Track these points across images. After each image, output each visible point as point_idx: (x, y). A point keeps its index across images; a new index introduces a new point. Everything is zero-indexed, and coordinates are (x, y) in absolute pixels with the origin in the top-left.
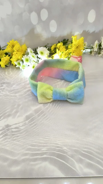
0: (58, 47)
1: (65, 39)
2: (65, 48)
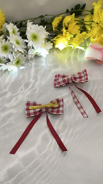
0: (66, 24)
1: (79, 5)
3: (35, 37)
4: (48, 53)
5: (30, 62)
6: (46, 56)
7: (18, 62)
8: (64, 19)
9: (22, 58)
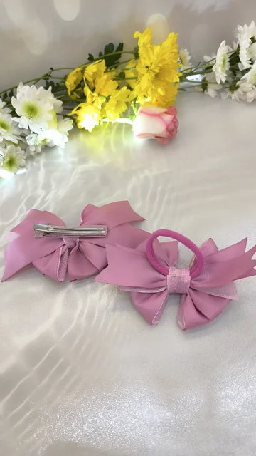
0: (90, 80)
1: (111, 45)
2: (116, 79)
3: (32, 111)
4: (66, 139)
6: (64, 144)
7: (11, 163)
8: (86, 71)
9: (18, 155)
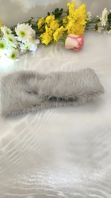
0: (48, 23)
1: (58, 9)
2: (59, 23)
3: (23, 34)
4: (37, 48)
5: (24, 55)
6: (35, 50)
7: (13, 56)
8: (46, 19)
9: (16, 53)
